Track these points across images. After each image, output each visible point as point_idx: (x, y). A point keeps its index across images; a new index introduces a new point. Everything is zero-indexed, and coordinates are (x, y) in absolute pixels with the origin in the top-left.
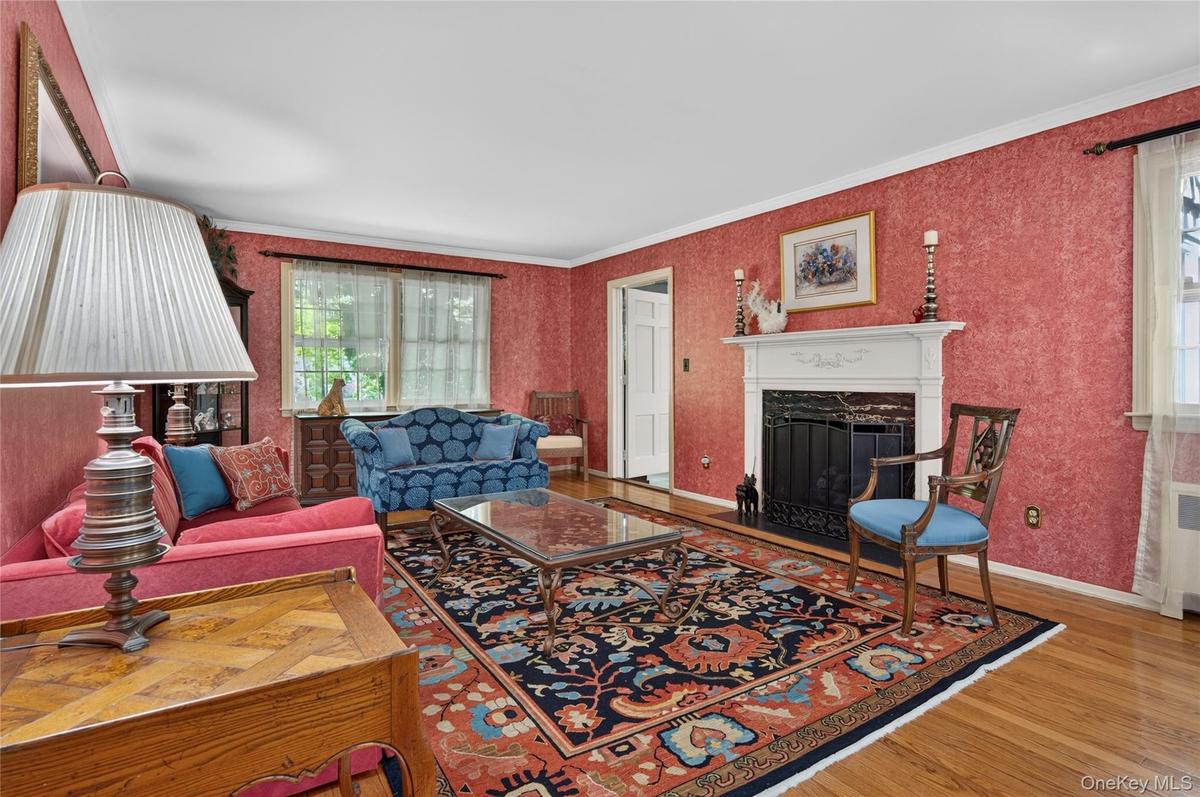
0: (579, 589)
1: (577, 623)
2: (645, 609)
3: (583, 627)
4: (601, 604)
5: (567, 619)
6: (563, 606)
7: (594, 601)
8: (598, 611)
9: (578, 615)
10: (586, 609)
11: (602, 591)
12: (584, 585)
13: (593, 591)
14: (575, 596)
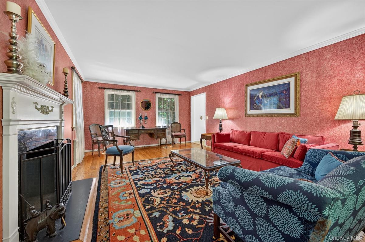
0: (191, 177)
1: (192, 169)
2: (177, 171)
3: (191, 168)
4: (186, 173)
5: (194, 170)
6: (195, 173)
7: (188, 174)
8: (187, 171)
9: (192, 170)
10: (190, 172)
11: (185, 176)
12: (190, 178)
13: (188, 176)
14: (192, 175)
